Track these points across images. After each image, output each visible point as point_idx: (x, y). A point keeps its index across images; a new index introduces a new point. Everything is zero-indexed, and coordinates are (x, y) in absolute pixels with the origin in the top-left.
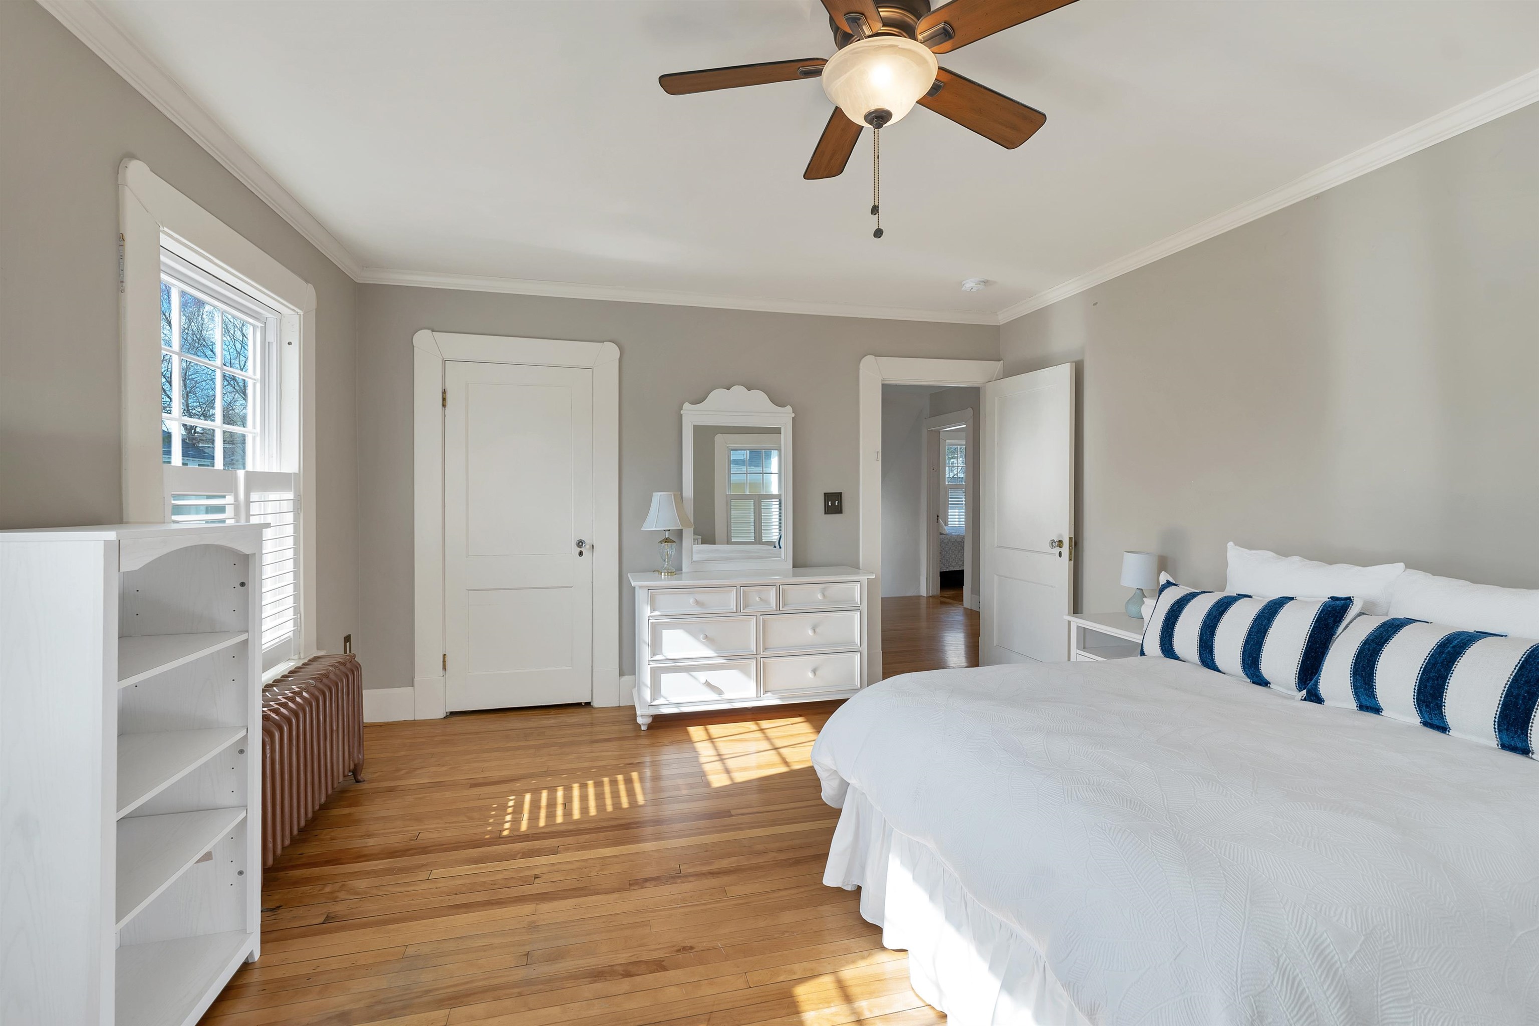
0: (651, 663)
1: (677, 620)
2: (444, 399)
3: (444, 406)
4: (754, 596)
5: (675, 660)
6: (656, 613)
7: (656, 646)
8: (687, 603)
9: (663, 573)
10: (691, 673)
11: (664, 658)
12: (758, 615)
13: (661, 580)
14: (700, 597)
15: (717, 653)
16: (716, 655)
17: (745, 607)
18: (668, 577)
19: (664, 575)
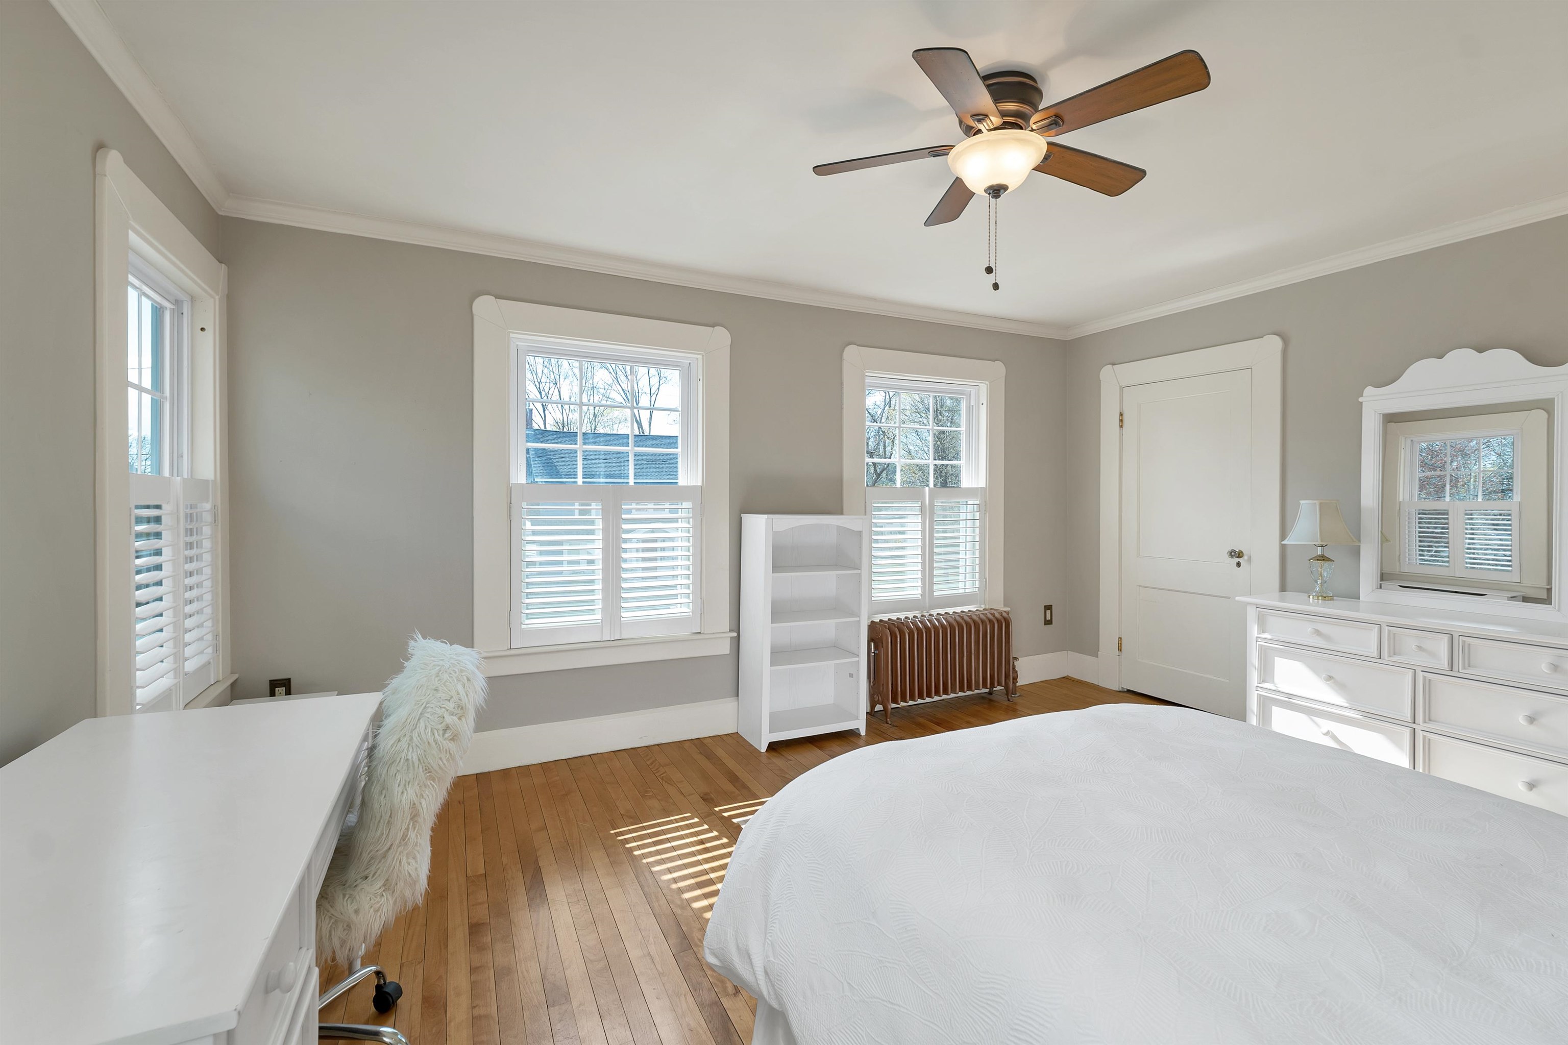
0: (1259, 689)
1: (1293, 649)
2: (1121, 421)
3: (1121, 426)
4: (1410, 641)
5: (1290, 696)
6: (1266, 636)
7: (1267, 673)
8: (1303, 631)
9: (1311, 597)
10: (1312, 717)
11: (1274, 688)
12: (1418, 670)
13: (1309, 604)
14: (1321, 627)
15: (1350, 704)
16: (1346, 705)
17: (1394, 652)
18: (1318, 602)
19: (1313, 598)
